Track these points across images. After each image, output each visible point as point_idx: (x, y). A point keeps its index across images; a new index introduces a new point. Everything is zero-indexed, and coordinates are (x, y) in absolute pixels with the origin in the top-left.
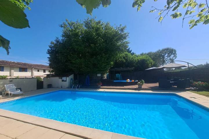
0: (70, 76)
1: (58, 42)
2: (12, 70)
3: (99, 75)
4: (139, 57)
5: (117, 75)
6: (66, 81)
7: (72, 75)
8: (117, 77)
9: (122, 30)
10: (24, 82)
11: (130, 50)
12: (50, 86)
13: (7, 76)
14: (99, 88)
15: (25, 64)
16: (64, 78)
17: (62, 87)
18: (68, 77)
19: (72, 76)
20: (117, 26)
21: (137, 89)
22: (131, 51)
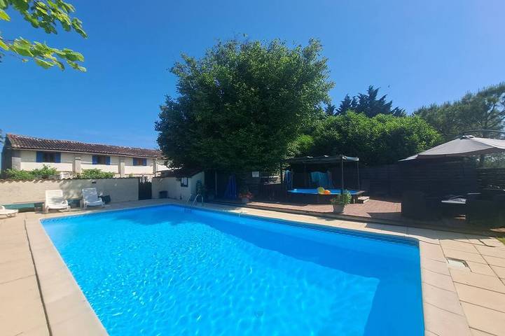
0: (193, 177)
1: (170, 104)
2: (122, 163)
3: (256, 175)
4: (387, 123)
5: (313, 174)
6: (187, 186)
7: (200, 174)
8: (313, 180)
9: (308, 55)
10: (116, 185)
11: (387, 101)
12: (163, 194)
13: (114, 174)
14: (242, 205)
15: (144, 152)
16: (184, 180)
17: (181, 198)
18: (190, 177)
19: (200, 177)
20: (300, 46)
21: (328, 215)
22: (389, 105)
